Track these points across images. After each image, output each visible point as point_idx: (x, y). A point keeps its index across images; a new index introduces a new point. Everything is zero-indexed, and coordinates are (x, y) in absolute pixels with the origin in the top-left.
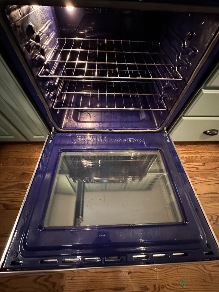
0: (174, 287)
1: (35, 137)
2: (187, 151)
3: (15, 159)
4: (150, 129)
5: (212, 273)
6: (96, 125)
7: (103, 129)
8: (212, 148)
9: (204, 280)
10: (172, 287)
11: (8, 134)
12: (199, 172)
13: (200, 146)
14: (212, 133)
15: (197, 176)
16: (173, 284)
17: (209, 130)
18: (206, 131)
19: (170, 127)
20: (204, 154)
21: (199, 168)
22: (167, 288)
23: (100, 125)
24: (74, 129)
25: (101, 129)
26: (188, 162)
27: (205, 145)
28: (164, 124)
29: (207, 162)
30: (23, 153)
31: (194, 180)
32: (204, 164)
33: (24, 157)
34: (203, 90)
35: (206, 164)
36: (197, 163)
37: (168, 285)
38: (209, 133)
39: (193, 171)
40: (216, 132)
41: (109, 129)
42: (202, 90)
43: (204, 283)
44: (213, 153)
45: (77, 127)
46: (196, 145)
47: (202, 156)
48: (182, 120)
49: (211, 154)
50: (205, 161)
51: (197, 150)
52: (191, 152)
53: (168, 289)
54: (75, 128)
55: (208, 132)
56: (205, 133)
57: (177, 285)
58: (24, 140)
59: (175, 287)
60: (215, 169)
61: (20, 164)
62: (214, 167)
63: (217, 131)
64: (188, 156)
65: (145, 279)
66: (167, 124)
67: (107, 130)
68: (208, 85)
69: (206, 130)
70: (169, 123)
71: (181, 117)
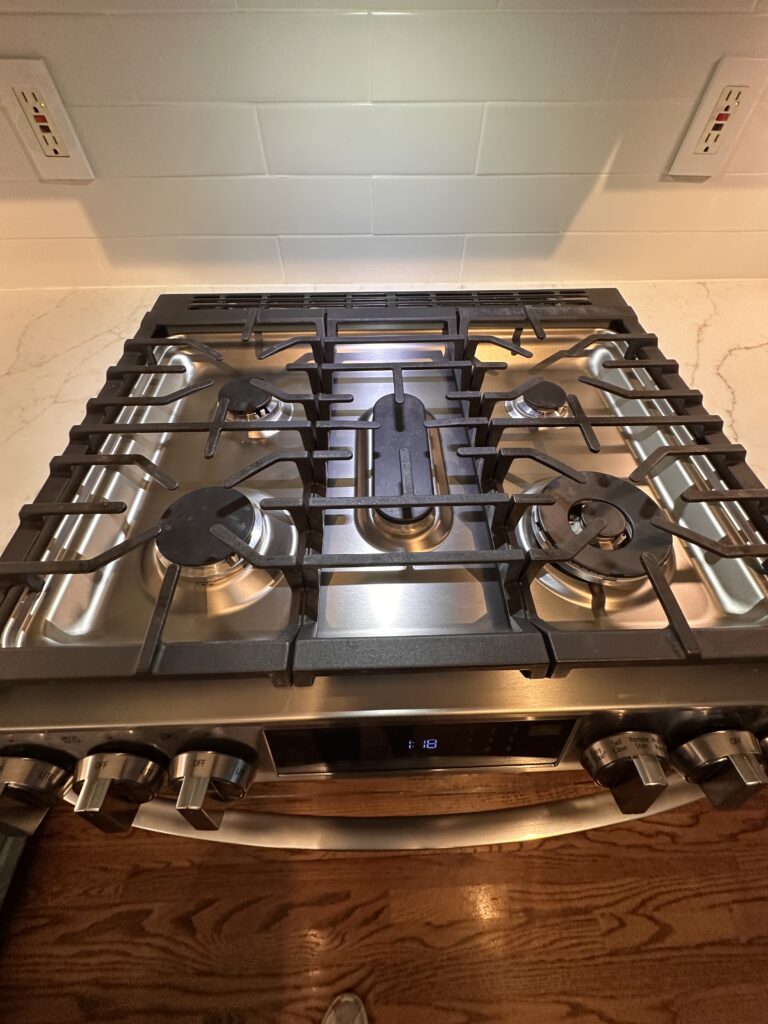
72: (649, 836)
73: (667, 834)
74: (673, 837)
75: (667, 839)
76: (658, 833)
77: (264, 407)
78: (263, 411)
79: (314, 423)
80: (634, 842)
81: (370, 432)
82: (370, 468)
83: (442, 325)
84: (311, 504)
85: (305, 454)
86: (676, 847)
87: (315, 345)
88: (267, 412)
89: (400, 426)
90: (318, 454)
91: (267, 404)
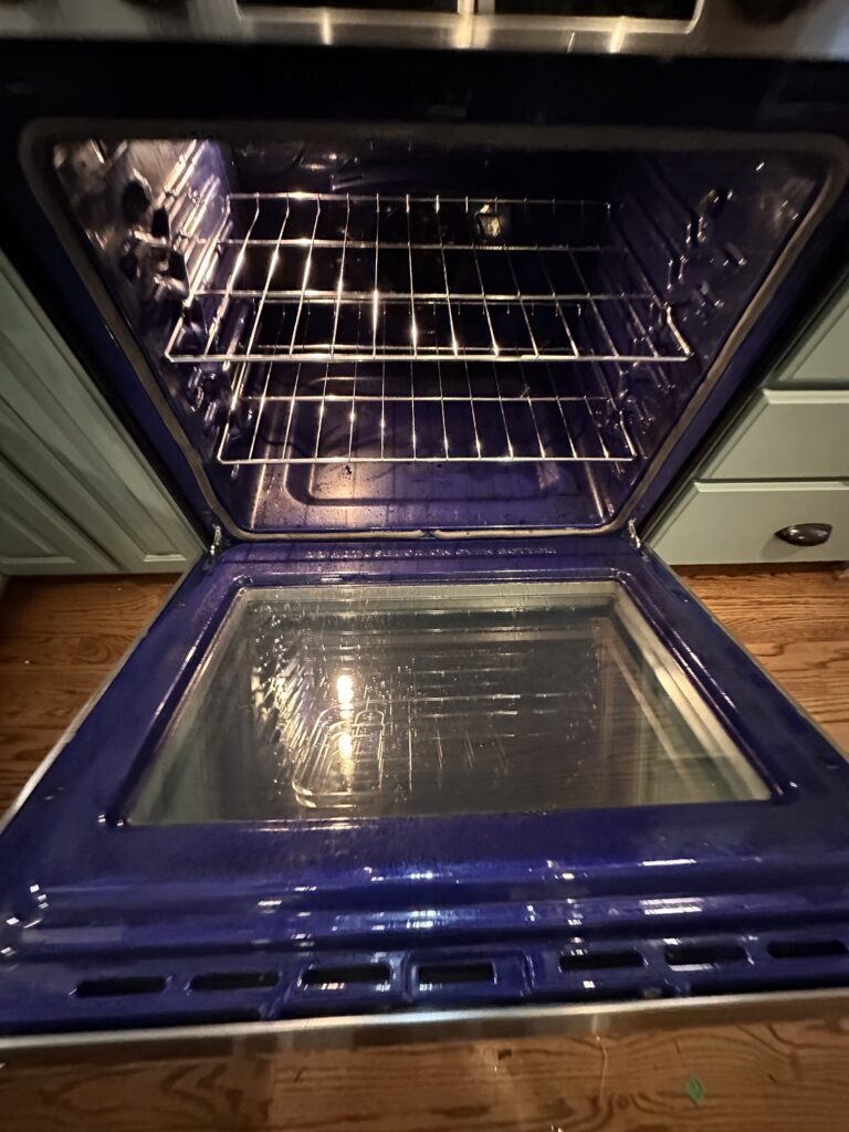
0: (664, 1105)
1: (150, 558)
3: (78, 640)
4: (575, 528)
5: (801, 1053)
6: (376, 514)
7: (403, 530)
8: (810, 584)
9: (771, 1077)
10: (657, 1103)
11: (49, 550)
13: (766, 580)
14: (810, 535)
16: (662, 1094)
17: (797, 527)
18: (787, 529)
19: (650, 519)
20: (780, 611)
22: (636, 1105)
23: (390, 515)
24: (295, 532)
25: (392, 530)
27: (786, 575)
28: (627, 510)
29: (790, 640)
30: (106, 617)
32: (780, 650)
33: (109, 631)
34: (767, 393)
35: (787, 648)
36: (754, 645)
37: (643, 1096)
38: (795, 534)
40: (822, 534)
41: (423, 530)
42: (762, 395)
43: (772, 1089)
44: (815, 608)
45: (305, 523)
46: (750, 574)
47: (774, 619)
48: (692, 492)
49: (809, 611)
50: (782, 639)
51: (755, 596)
53: (645, 1110)
54: (300, 529)
55: (794, 531)
56: (782, 535)
57: (675, 1095)
58: (109, 568)
59: (669, 1101)
60: (823, 665)
61: (93, 659)
62: (817, 660)
63: (828, 528)
65: (558, 1074)
66: (637, 508)
67: (417, 533)
68: (784, 377)
69: (785, 526)
70: (646, 507)
71: (690, 485)
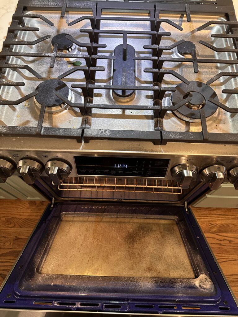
2: (224, 215)
3: (5, 219)
12: (231, 247)
15: (227, 252)
21: (233, 241)
26: (220, 231)
30: (13, 211)
31: (222, 258)
33: (14, 216)
36: (232, 234)
39: (224, 245)
48: (205, 197)
52: (228, 218)
58: (14, 198)
64: (223, 223)
72: (221, 240)
73: (228, 240)
74: (230, 241)
75: (228, 242)
76: (224, 240)
77: (70, 48)
78: (70, 49)
79: (90, 56)
80: (214, 242)
81: (113, 60)
82: (112, 76)
83: (148, 12)
84: (89, 87)
85: (87, 68)
86: (230, 245)
87: (92, 20)
88: (72, 50)
89: (125, 59)
90: (92, 68)
91: (72, 46)
